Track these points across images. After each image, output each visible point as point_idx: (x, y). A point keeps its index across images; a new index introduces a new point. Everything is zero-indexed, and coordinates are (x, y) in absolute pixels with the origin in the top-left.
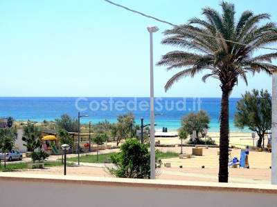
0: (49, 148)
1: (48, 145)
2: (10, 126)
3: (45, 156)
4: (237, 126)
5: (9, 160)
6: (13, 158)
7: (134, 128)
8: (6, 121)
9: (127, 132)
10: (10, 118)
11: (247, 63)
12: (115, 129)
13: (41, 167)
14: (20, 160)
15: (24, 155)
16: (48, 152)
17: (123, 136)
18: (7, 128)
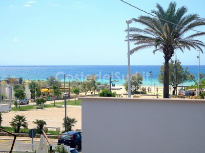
0: (45, 97)
1: (44, 95)
2: (21, 83)
3: (43, 101)
4: (160, 82)
5: (21, 104)
6: (23, 103)
7: (96, 84)
8: (18, 80)
9: (92, 87)
10: (21, 78)
11: (181, 42)
12: (85, 85)
13: (42, 108)
14: (28, 104)
15: (30, 101)
16: (45, 99)
17: (89, 89)
18: (19, 84)
